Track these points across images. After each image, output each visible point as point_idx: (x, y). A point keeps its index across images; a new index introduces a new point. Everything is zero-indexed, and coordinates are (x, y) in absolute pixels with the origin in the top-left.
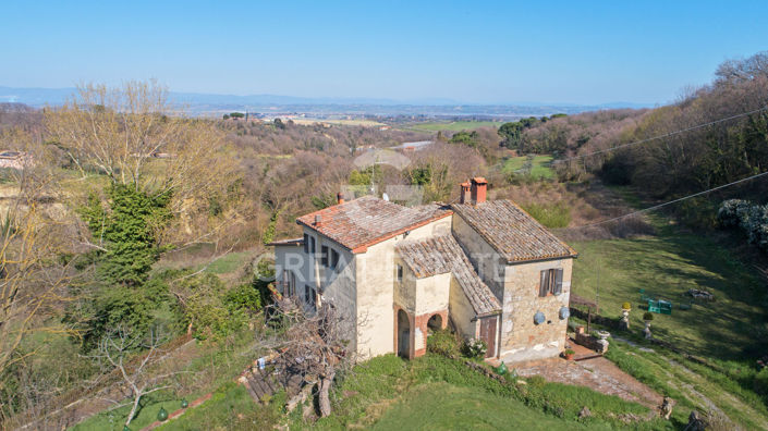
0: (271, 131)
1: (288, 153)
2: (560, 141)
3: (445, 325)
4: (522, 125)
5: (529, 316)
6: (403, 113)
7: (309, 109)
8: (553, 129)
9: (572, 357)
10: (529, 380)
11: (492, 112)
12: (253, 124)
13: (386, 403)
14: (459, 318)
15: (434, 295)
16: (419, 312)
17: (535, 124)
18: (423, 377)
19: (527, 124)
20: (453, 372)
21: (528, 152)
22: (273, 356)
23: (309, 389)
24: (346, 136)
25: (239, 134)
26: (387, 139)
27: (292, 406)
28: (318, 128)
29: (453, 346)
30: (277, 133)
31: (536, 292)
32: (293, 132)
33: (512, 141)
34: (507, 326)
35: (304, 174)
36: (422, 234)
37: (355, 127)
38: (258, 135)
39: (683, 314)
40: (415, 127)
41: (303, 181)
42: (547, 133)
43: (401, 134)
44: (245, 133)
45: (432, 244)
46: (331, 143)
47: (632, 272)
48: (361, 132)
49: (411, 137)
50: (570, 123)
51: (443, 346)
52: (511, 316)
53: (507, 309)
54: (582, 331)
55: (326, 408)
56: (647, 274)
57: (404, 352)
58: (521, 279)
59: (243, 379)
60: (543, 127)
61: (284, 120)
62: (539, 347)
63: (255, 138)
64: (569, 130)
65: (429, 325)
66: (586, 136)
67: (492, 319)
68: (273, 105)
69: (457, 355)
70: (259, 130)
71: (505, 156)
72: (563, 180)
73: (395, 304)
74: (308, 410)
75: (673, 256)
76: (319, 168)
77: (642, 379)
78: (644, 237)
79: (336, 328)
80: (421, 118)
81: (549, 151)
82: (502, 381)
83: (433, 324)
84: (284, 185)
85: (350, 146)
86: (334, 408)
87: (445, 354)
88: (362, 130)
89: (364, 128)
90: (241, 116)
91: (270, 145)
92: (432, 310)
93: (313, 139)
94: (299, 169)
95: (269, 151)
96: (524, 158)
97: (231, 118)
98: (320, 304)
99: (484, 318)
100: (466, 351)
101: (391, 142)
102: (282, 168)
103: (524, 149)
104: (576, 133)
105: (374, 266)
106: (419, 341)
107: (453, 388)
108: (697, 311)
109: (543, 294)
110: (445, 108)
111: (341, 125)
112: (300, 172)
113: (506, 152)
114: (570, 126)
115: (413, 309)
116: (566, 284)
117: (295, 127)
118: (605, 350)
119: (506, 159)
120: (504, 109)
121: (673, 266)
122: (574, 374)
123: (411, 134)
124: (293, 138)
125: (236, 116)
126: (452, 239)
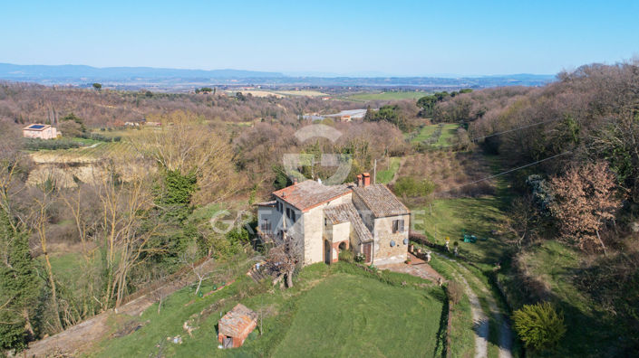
0: (233, 102)
1: (248, 121)
2: (465, 112)
3: (348, 247)
4: (436, 98)
5: (388, 243)
6: (342, 84)
7: (264, 82)
8: (459, 103)
9: (410, 263)
10: (383, 271)
11: (416, 83)
12: (220, 98)
13: (317, 281)
14: (354, 244)
15: (342, 232)
16: (335, 241)
17: (446, 97)
18: (336, 271)
19: (441, 98)
20: (350, 268)
21: (440, 121)
22: (263, 263)
23: (282, 276)
24: (295, 106)
25: (208, 105)
26: (328, 108)
27: (275, 282)
28: (272, 99)
29: (350, 257)
30: (239, 104)
31: (390, 231)
32: (251, 103)
33: (429, 111)
34: (376, 247)
35: (262, 141)
36: (336, 202)
37: (303, 98)
38: (223, 106)
39: (482, 243)
40: (351, 97)
41: (262, 146)
42: (455, 106)
43: (339, 103)
44: (213, 104)
45: (342, 207)
46: (282, 112)
47: (465, 220)
48: (307, 102)
49: (348, 106)
50: (473, 98)
51: (346, 257)
52: (378, 243)
53: (376, 239)
54: (419, 251)
55: (290, 284)
56: (474, 221)
57: (328, 261)
58: (383, 225)
59: (249, 274)
60: (452, 101)
61: (244, 93)
62: (393, 258)
63: (222, 109)
64: (472, 104)
65: (340, 247)
66: (483, 111)
67: (369, 244)
68: (234, 78)
69: (352, 261)
70: (224, 102)
71: (422, 124)
72: (456, 149)
73: (323, 238)
74: (282, 285)
75: (496, 209)
76: (274, 136)
77: (440, 272)
78: (486, 197)
79: (294, 248)
80: (357, 88)
81: (456, 120)
82: (372, 273)
83: (342, 246)
84: (246, 149)
85: (297, 114)
86: (294, 283)
87: (347, 261)
88: (308, 100)
89: (309, 99)
90: (210, 90)
91: (234, 114)
92: (341, 240)
93: (269, 108)
94: (259, 137)
95: (233, 119)
96: (437, 125)
97: (202, 93)
98: (285, 237)
99: (365, 243)
100: (356, 259)
101: (331, 110)
102: (245, 136)
103: (437, 119)
104: (476, 108)
105: (312, 219)
106: (335, 255)
107: (349, 276)
108: (491, 242)
109: (394, 232)
110: (377, 80)
111: (290, 96)
112: (259, 139)
113: (422, 121)
114: (473, 101)
115: (331, 239)
116: (406, 227)
117: (253, 99)
118: (429, 260)
119: (421, 127)
120: (426, 80)
121: (492, 215)
122: (408, 270)
123: (348, 103)
124: (251, 108)
125: (206, 90)
126: (352, 205)
